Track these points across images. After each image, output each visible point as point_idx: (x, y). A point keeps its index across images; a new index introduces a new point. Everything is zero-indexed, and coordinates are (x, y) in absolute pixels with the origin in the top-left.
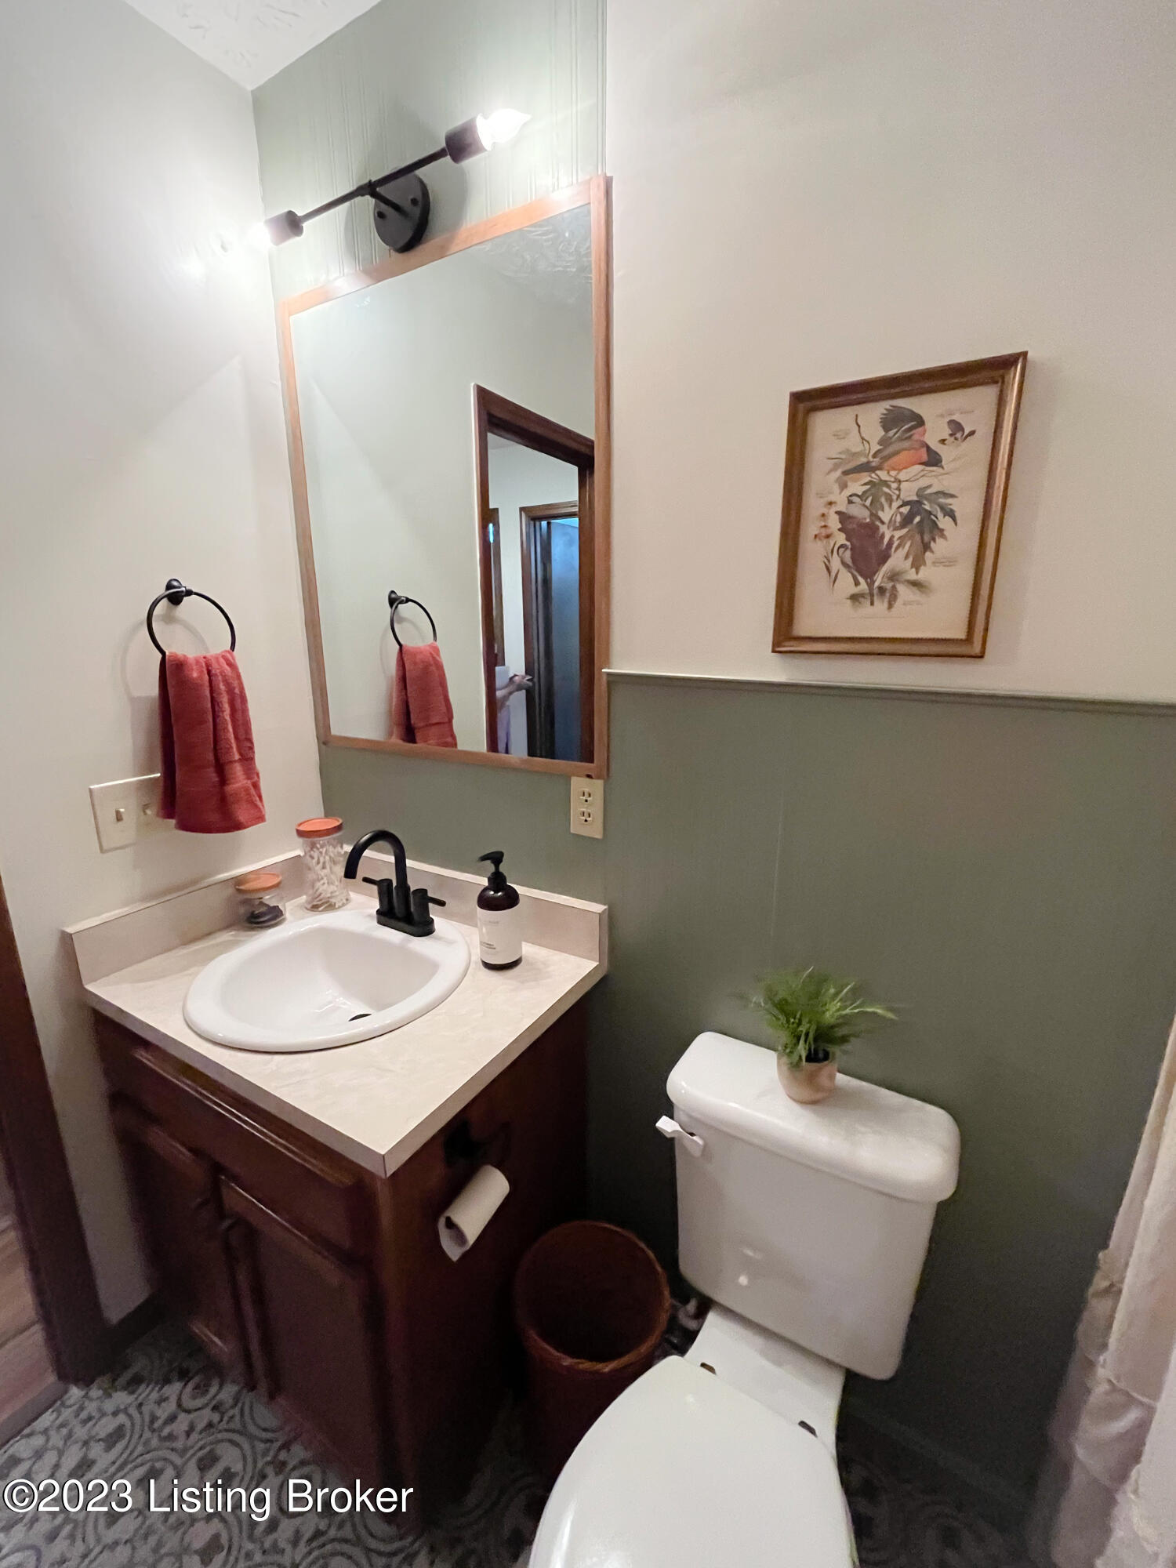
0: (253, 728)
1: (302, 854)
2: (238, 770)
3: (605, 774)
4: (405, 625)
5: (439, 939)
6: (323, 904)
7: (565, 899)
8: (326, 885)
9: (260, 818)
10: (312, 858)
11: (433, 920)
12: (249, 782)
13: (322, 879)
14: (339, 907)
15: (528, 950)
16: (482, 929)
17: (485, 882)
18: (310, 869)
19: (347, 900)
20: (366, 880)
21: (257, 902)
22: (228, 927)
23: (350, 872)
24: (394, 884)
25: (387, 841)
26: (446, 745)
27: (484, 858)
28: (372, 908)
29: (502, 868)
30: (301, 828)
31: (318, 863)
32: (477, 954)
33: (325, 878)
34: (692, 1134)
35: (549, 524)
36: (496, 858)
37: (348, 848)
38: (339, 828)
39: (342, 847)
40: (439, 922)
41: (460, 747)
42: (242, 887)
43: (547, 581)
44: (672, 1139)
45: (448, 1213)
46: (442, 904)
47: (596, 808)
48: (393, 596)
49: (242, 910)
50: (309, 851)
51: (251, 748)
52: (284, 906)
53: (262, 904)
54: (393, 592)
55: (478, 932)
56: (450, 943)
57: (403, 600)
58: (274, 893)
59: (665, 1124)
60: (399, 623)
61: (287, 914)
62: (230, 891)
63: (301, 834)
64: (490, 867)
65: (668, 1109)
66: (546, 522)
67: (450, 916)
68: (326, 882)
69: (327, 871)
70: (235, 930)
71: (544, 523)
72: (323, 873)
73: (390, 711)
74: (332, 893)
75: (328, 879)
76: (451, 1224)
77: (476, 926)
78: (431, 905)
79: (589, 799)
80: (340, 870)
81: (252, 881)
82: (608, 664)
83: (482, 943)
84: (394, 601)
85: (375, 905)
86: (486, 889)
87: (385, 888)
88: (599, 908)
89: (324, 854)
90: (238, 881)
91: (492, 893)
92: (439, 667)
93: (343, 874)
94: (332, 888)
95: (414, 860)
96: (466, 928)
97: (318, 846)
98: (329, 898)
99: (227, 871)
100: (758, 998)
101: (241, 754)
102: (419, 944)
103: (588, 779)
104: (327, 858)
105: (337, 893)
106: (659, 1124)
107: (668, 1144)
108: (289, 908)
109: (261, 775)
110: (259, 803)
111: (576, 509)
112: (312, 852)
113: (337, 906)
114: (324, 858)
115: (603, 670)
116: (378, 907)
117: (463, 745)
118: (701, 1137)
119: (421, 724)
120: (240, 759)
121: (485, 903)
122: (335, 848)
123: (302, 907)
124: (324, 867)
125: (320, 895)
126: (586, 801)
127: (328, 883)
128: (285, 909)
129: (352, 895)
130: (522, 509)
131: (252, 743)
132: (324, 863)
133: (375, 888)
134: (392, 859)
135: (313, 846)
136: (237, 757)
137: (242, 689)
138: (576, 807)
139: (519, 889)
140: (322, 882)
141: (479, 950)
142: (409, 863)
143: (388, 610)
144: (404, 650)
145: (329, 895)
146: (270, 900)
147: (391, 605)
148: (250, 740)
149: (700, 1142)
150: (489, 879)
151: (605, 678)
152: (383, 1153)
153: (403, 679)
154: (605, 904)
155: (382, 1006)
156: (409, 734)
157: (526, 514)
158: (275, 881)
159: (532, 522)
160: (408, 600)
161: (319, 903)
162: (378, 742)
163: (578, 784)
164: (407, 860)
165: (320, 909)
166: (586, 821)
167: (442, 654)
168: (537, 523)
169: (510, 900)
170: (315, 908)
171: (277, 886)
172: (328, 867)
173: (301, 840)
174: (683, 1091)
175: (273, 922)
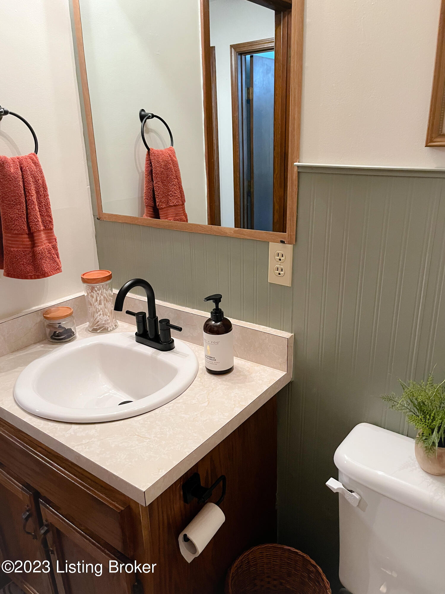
0: (52, 207)
1: (86, 295)
2: (43, 235)
3: (295, 241)
4: (152, 134)
5: (177, 353)
6: (100, 328)
7: (263, 328)
8: (101, 316)
9: (58, 269)
10: (92, 297)
11: (173, 341)
12: (50, 245)
13: (99, 311)
14: (111, 331)
15: (238, 362)
16: (207, 347)
17: (209, 315)
18: (91, 305)
19: (116, 326)
20: (128, 312)
21: (57, 326)
22: (39, 341)
23: (118, 306)
24: (147, 316)
25: (141, 286)
26: (181, 220)
27: (208, 299)
28: (133, 331)
29: (220, 306)
30: (85, 277)
31: (97, 300)
32: (203, 364)
33: (101, 311)
34: (351, 491)
35: (252, 57)
36: (217, 299)
37: (116, 291)
38: (109, 277)
39: (112, 291)
40: (177, 342)
41: (189, 222)
42: (48, 316)
43: (249, 101)
44: (337, 493)
45: (184, 532)
46: (180, 329)
47: (287, 266)
48: (143, 113)
49: (48, 330)
50: (90, 293)
51: (51, 222)
52: (75, 329)
53: (60, 327)
54: (143, 110)
55: (204, 350)
56: (185, 356)
57: (150, 116)
58: (68, 319)
59: (332, 484)
60: (148, 133)
61: (77, 334)
62: (40, 318)
63: (84, 281)
64: (212, 305)
65: (335, 473)
66: (249, 56)
67: (184, 338)
68: (102, 313)
69: (102, 306)
70: (43, 344)
71: (248, 57)
72: (99, 307)
73: (142, 197)
74: (105, 321)
75: (103, 311)
76: (186, 539)
77: (202, 345)
78: (171, 330)
79: (282, 258)
80: (111, 306)
81: (53, 313)
82: (298, 158)
83: (207, 357)
84: (143, 117)
85: (134, 329)
86: (209, 320)
87: (141, 319)
88: (288, 335)
89: (100, 295)
90: (45, 312)
91: (213, 322)
92: (175, 164)
93: (113, 308)
94: (105, 318)
95: (159, 300)
96: (194, 346)
97: (96, 289)
98: (104, 324)
99: (37, 305)
100: (402, 401)
101: (45, 227)
102: (163, 356)
103: (281, 244)
104: (102, 297)
105: (109, 321)
106: (328, 483)
107: (334, 497)
108: (79, 330)
109: (57, 240)
110: (57, 259)
111: (273, 45)
112: (92, 293)
113: (109, 330)
114: (100, 297)
115: (295, 164)
116: (136, 330)
117: (192, 220)
118: (358, 494)
119: (164, 206)
120: (44, 229)
121: (209, 329)
122: (107, 290)
123: (87, 330)
124: (100, 304)
125: (98, 322)
126: (280, 260)
127: (103, 314)
128: (76, 331)
129: (119, 323)
130: (232, 46)
131: (52, 219)
132: (100, 301)
133: (134, 318)
134: (145, 299)
135: (93, 289)
136: (42, 228)
137: (44, 181)
138: (273, 264)
139: (232, 321)
140: (99, 313)
141: (204, 361)
142: (157, 302)
143: (139, 124)
144: (151, 152)
145: (104, 322)
146: (66, 324)
147: (142, 120)
148: (50, 216)
149: (358, 497)
150: (211, 313)
151: (296, 169)
152: (144, 490)
153: (150, 173)
154: (292, 333)
155: (140, 396)
156: (156, 213)
157: (235, 50)
158: (69, 312)
159: (240, 57)
160: (153, 116)
161: (98, 327)
162: (133, 218)
163: (275, 248)
164: (155, 300)
165: (98, 331)
166: (279, 274)
167: (177, 155)
168: (243, 57)
169: (226, 327)
170: (95, 331)
171: (70, 315)
172: (103, 304)
173: (85, 285)
174: (345, 462)
175: (68, 340)
